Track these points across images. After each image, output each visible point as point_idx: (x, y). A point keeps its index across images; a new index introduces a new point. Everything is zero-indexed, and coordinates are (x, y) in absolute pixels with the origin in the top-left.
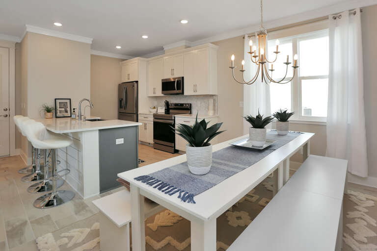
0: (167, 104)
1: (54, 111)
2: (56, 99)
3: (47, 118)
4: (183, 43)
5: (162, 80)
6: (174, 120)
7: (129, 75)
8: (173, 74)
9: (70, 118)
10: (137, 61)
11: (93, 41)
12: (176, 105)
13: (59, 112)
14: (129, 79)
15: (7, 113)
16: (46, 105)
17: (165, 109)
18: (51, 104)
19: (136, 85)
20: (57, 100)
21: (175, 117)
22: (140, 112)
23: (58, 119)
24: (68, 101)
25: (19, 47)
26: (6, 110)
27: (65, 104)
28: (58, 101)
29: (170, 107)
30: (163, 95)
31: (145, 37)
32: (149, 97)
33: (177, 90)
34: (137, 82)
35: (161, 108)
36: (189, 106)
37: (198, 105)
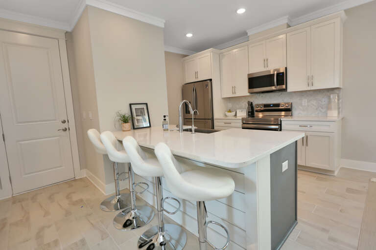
0: (251, 105)
1: (130, 121)
2: (130, 105)
3: (124, 131)
4: (284, 21)
5: (249, 75)
6: (281, 125)
8: (266, 65)
9: (148, 129)
10: (209, 54)
11: (165, 24)
12: (265, 106)
13: (136, 121)
15: (65, 126)
16: (120, 113)
17: (249, 112)
18: (126, 111)
19: (209, 83)
20: (132, 106)
21: (281, 121)
22: (216, 116)
23: (136, 131)
24: (144, 106)
25: (70, 37)
26: (64, 122)
27: (142, 111)
28: (134, 107)
29: (255, 109)
30: (248, 94)
31: (241, 11)
32: (223, 98)
33: (277, 85)
34: (211, 80)
35: (241, 110)
36: (290, 106)
37: (303, 105)
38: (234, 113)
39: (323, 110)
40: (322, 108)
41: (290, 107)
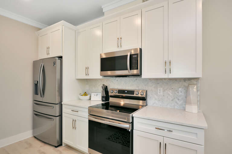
0: (106, 89)
7: (48, 48)
8: (119, 45)
12: (121, 91)
14: (48, 54)
17: (103, 97)
19: (58, 61)
21: (133, 118)
29: (110, 94)
30: (101, 77)
32: (78, 79)
33: (131, 69)
34: (61, 57)
35: (96, 94)
36: (145, 94)
37: (159, 94)
38: (88, 97)
39: (180, 103)
40: (179, 100)
41: (144, 96)
